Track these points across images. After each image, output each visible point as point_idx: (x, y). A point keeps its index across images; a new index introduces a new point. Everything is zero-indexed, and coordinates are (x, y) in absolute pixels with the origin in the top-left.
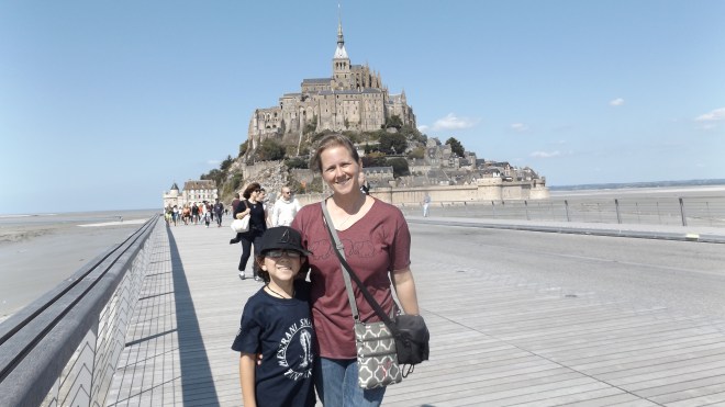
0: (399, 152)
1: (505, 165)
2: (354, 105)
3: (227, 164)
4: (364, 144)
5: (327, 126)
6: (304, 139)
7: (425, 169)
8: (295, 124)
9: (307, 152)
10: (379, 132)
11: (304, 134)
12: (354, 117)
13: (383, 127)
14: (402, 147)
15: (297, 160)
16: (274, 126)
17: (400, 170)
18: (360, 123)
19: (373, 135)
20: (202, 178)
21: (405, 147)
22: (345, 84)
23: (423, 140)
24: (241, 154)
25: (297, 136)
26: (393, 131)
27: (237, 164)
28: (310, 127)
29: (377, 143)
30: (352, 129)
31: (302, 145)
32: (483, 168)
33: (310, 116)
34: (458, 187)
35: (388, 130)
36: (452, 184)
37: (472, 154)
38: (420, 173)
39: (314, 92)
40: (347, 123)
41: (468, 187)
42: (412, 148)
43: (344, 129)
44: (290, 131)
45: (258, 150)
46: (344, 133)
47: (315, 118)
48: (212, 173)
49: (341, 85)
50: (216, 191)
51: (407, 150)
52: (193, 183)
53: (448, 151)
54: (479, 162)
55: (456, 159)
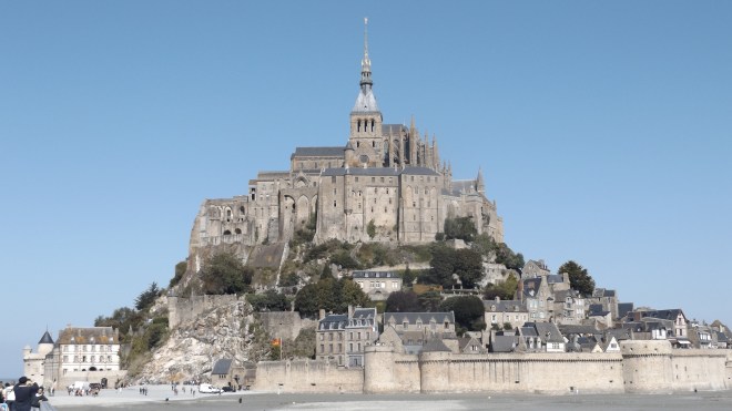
0: (468, 284)
1: (672, 315)
2: (386, 195)
3: (147, 300)
4: (401, 267)
5: (334, 233)
6: (291, 257)
7: (517, 319)
8: (275, 229)
9: (294, 279)
10: (432, 247)
11: (291, 245)
12: (385, 219)
13: (439, 237)
14: (472, 273)
15: (271, 293)
16: (238, 231)
17: (468, 318)
18: (397, 228)
19: (419, 252)
20: (99, 323)
21: (479, 275)
22: (372, 158)
23: (513, 262)
24: (174, 282)
25: (277, 251)
26: (460, 245)
27: (164, 299)
28: (304, 235)
29: (426, 266)
30: (382, 239)
31: (285, 268)
32: (637, 322)
33: (303, 214)
34: (582, 356)
35: (448, 244)
36: (569, 349)
37: (611, 294)
38: (508, 327)
39: (316, 172)
40: (371, 229)
41: (604, 356)
43: (366, 239)
44: (266, 242)
45: (203, 275)
46: (365, 247)
47: (314, 218)
48: (118, 315)
49: (364, 158)
50: (116, 348)
51: (484, 283)
52: (75, 333)
53: (564, 286)
54: (625, 309)
55: (580, 302)
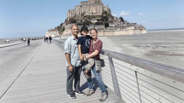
0: (107, 21)
1: (135, 24)
2: (94, 8)
3: (62, 25)
4: (97, 19)
5: (87, 14)
6: (81, 18)
7: (114, 25)
8: (79, 14)
9: (82, 21)
10: (101, 15)
11: (81, 16)
12: (94, 12)
13: (102, 14)
14: (107, 19)
15: (79, 23)
16: (74, 14)
17: (107, 26)
18: (96, 13)
19: (99, 16)
20: (55, 28)
21: (108, 19)
22: (92, 2)
23: (113, 17)
24: (65, 22)
25: (79, 17)
26: (105, 15)
27: (64, 24)
28: (83, 14)
29: (100, 18)
30: (94, 15)
31: (81, 19)
32: (129, 25)
33: (83, 11)
34: (122, 30)
35: (104, 15)
36: (121, 29)
37: (126, 21)
38: (112, 26)
39: (84, 5)
40: (92, 13)
41: (125, 30)
42: (110, 20)
43: (92, 15)
44: (78, 16)
45: (69, 21)
46: (92, 16)
47: (84, 12)
48: (58, 27)
49: (91, 3)
50: (58, 32)
51: (109, 20)
52: (52, 30)
53: (120, 20)
54: (128, 23)
55: (122, 23)
